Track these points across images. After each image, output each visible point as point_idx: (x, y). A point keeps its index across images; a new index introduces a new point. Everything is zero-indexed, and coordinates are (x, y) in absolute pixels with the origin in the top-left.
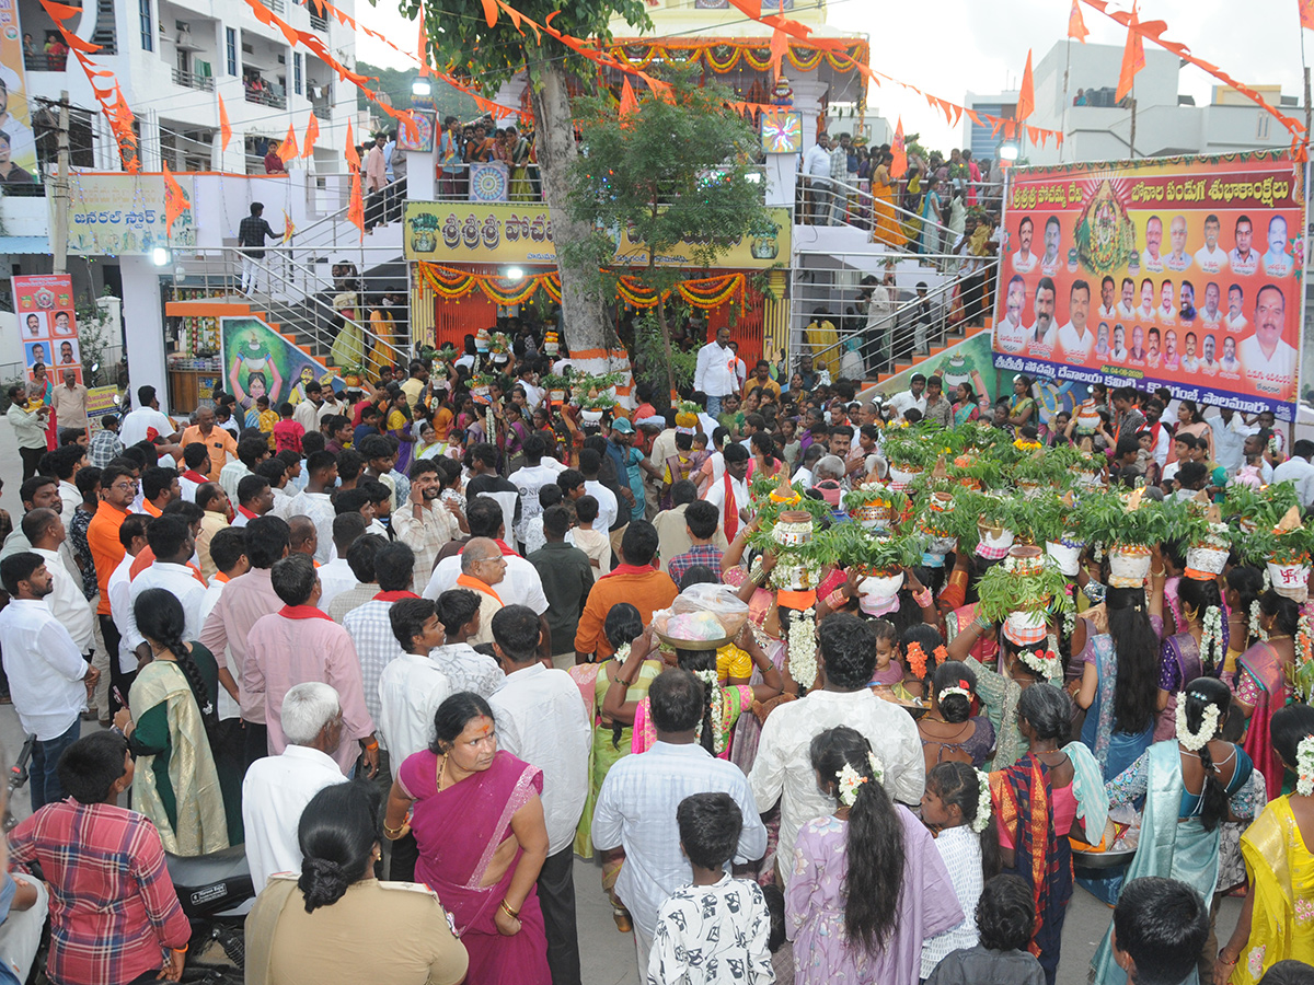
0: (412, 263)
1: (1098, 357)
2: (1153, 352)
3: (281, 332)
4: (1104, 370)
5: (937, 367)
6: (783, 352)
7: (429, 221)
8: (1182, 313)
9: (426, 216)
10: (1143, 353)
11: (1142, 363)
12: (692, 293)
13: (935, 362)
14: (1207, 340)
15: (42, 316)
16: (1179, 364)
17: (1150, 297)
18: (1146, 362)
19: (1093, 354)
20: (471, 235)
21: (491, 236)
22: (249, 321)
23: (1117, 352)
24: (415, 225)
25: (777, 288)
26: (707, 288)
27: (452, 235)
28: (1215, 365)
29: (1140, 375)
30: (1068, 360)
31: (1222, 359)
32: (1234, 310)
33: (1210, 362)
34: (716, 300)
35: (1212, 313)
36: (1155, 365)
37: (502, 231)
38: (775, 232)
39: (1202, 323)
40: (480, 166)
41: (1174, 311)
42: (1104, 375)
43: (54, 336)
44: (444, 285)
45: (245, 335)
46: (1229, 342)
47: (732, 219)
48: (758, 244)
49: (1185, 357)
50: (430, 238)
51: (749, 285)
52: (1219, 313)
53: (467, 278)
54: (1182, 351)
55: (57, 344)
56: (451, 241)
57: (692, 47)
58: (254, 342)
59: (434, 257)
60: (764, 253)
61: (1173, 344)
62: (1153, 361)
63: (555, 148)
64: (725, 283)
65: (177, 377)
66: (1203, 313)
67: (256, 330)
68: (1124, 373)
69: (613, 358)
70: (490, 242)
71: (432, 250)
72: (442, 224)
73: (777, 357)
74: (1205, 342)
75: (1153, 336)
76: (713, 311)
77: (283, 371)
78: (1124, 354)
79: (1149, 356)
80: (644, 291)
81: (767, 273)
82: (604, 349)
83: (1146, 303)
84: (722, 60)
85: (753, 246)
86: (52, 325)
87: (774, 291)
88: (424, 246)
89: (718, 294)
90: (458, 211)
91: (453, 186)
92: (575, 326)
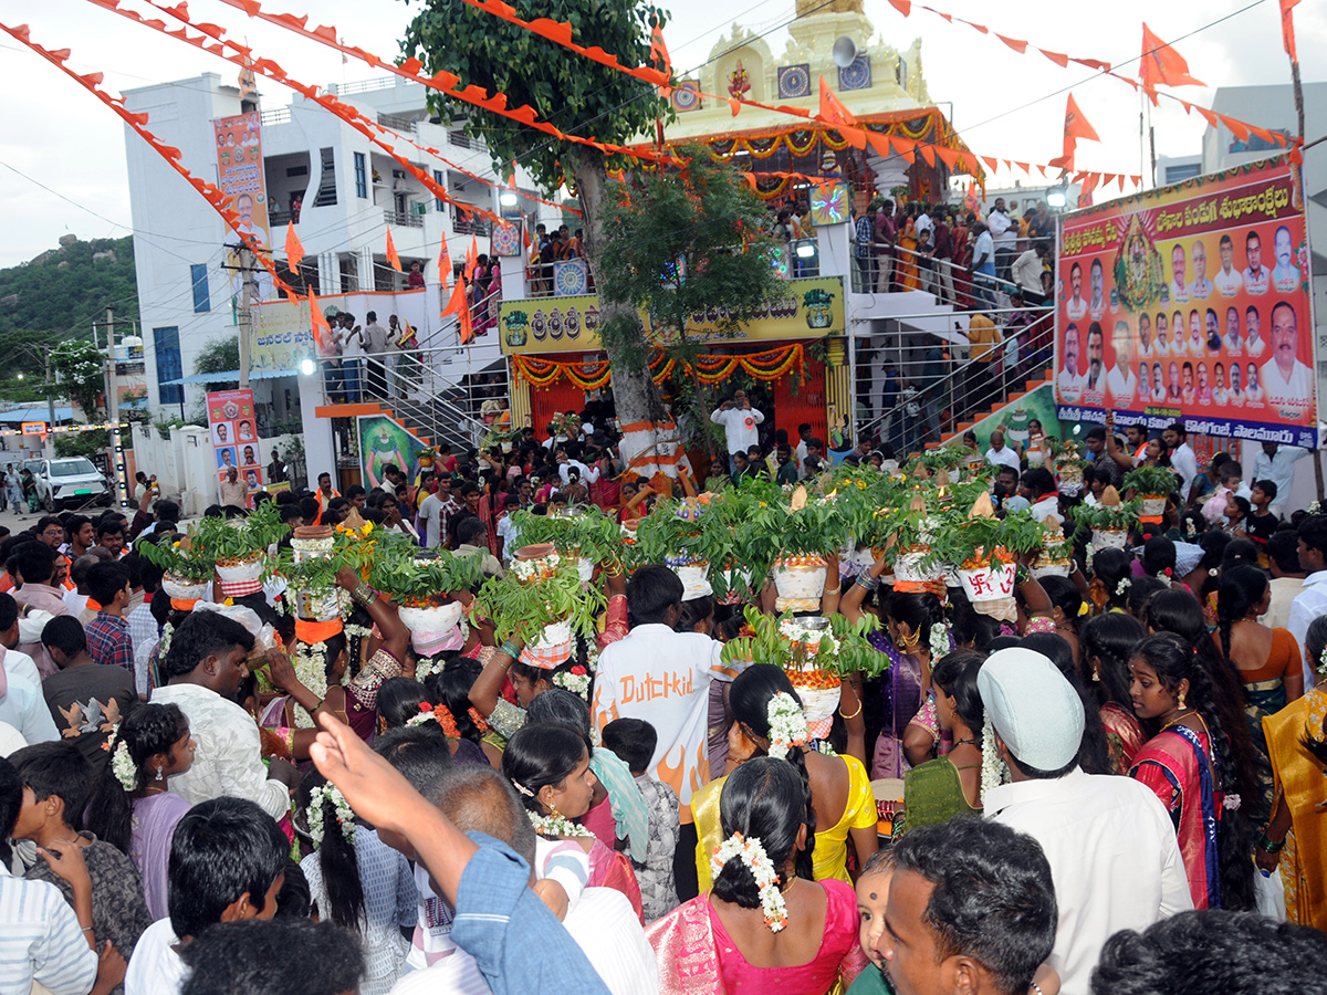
0: (510, 357)
1: (1142, 399)
2: (1188, 387)
3: (406, 427)
4: (1147, 411)
5: (999, 423)
6: (846, 417)
7: (519, 318)
8: (1209, 343)
9: (517, 313)
10: (1180, 390)
11: (1178, 401)
12: (755, 366)
13: (997, 418)
14: (1233, 369)
15: (229, 424)
16: (1211, 397)
17: (1181, 330)
18: (1183, 398)
19: (1137, 396)
20: (556, 328)
21: (573, 327)
22: (380, 419)
23: (1157, 392)
24: (509, 323)
25: (836, 357)
26: (768, 361)
27: (539, 329)
28: (1242, 395)
29: (1178, 414)
30: (1117, 405)
31: (1247, 388)
32: (1253, 333)
33: (1237, 391)
34: (777, 371)
35: (1234, 339)
36: (1190, 402)
37: (582, 322)
38: (827, 301)
39: (1227, 351)
41: (1202, 342)
42: (1147, 417)
43: (239, 441)
44: (536, 375)
45: (377, 431)
46: (1252, 368)
48: (813, 314)
49: (1216, 390)
50: (521, 333)
51: (807, 354)
52: (1240, 339)
53: (554, 367)
54: (1212, 384)
55: (241, 448)
56: (539, 334)
57: (772, 135)
58: (384, 437)
59: (526, 350)
60: (820, 322)
61: (1204, 377)
62: (1188, 396)
63: (597, 239)
64: (784, 354)
65: (346, 474)
66: (1226, 340)
67: (386, 426)
68: (1165, 412)
69: (659, 430)
70: (573, 332)
71: (524, 344)
72: (530, 319)
73: (841, 423)
74: (1232, 371)
75: (1187, 371)
76: (774, 382)
77: (408, 461)
78: (1163, 391)
79: (1184, 392)
80: (710, 367)
81: (826, 341)
82: (649, 422)
83: (1178, 337)
85: (808, 316)
86: (237, 433)
87: (833, 359)
88: (517, 341)
89: (778, 365)
90: (546, 306)
91: (542, 280)
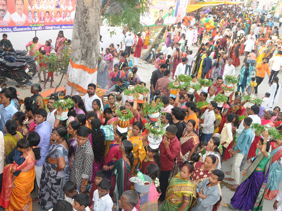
1: (29, 22)
2: (47, 18)
4: (31, 26)
8: (56, 7)
10: (44, 19)
11: (44, 22)
14: (63, 13)
16: (55, 20)
17: (46, 2)
18: (45, 21)
19: (27, 21)
23: (35, 20)
28: (65, 19)
29: (43, 25)
30: (17, 25)
31: (66, 17)
32: (70, 5)
33: (63, 18)
35: (65, 6)
36: (48, 21)
39: (62, 9)
41: (54, 6)
42: (31, 27)
46: (68, 13)
49: (57, 18)
52: (66, 6)
54: (56, 16)
61: (53, 15)
62: (47, 20)
66: (62, 6)
68: (38, 25)
74: (62, 13)
75: (47, 14)
78: (37, 20)
79: (46, 19)
83: (45, 4)
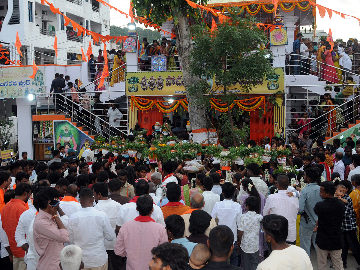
0: (129, 97)
3: (77, 126)
5: (352, 133)
6: (283, 129)
7: (135, 80)
9: (134, 78)
12: (243, 105)
13: (351, 131)
20: (152, 85)
21: (160, 85)
22: (65, 122)
24: (130, 82)
25: (279, 102)
26: (249, 103)
27: (144, 85)
34: (253, 107)
37: (164, 83)
38: (277, 78)
40: (155, 57)
44: (142, 105)
45: (63, 128)
47: (257, 72)
48: (270, 83)
50: (136, 86)
51: (267, 101)
53: (151, 102)
56: (144, 87)
57: (241, 5)
58: (66, 130)
59: (137, 94)
60: (273, 87)
63: (184, 47)
64: (257, 100)
65: (37, 146)
67: (67, 126)
69: (210, 132)
70: (160, 87)
71: (137, 91)
72: (140, 81)
73: (280, 131)
76: (252, 112)
77: (78, 142)
80: (223, 105)
81: (275, 96)
82: (206, 129)
84: (253, 10)
85: (268, 84)
87: (278, 103)
88: (133, 90)
89: (254, 105)
90: (147, 75)
91: (145, 65)
92: (194, 119)
